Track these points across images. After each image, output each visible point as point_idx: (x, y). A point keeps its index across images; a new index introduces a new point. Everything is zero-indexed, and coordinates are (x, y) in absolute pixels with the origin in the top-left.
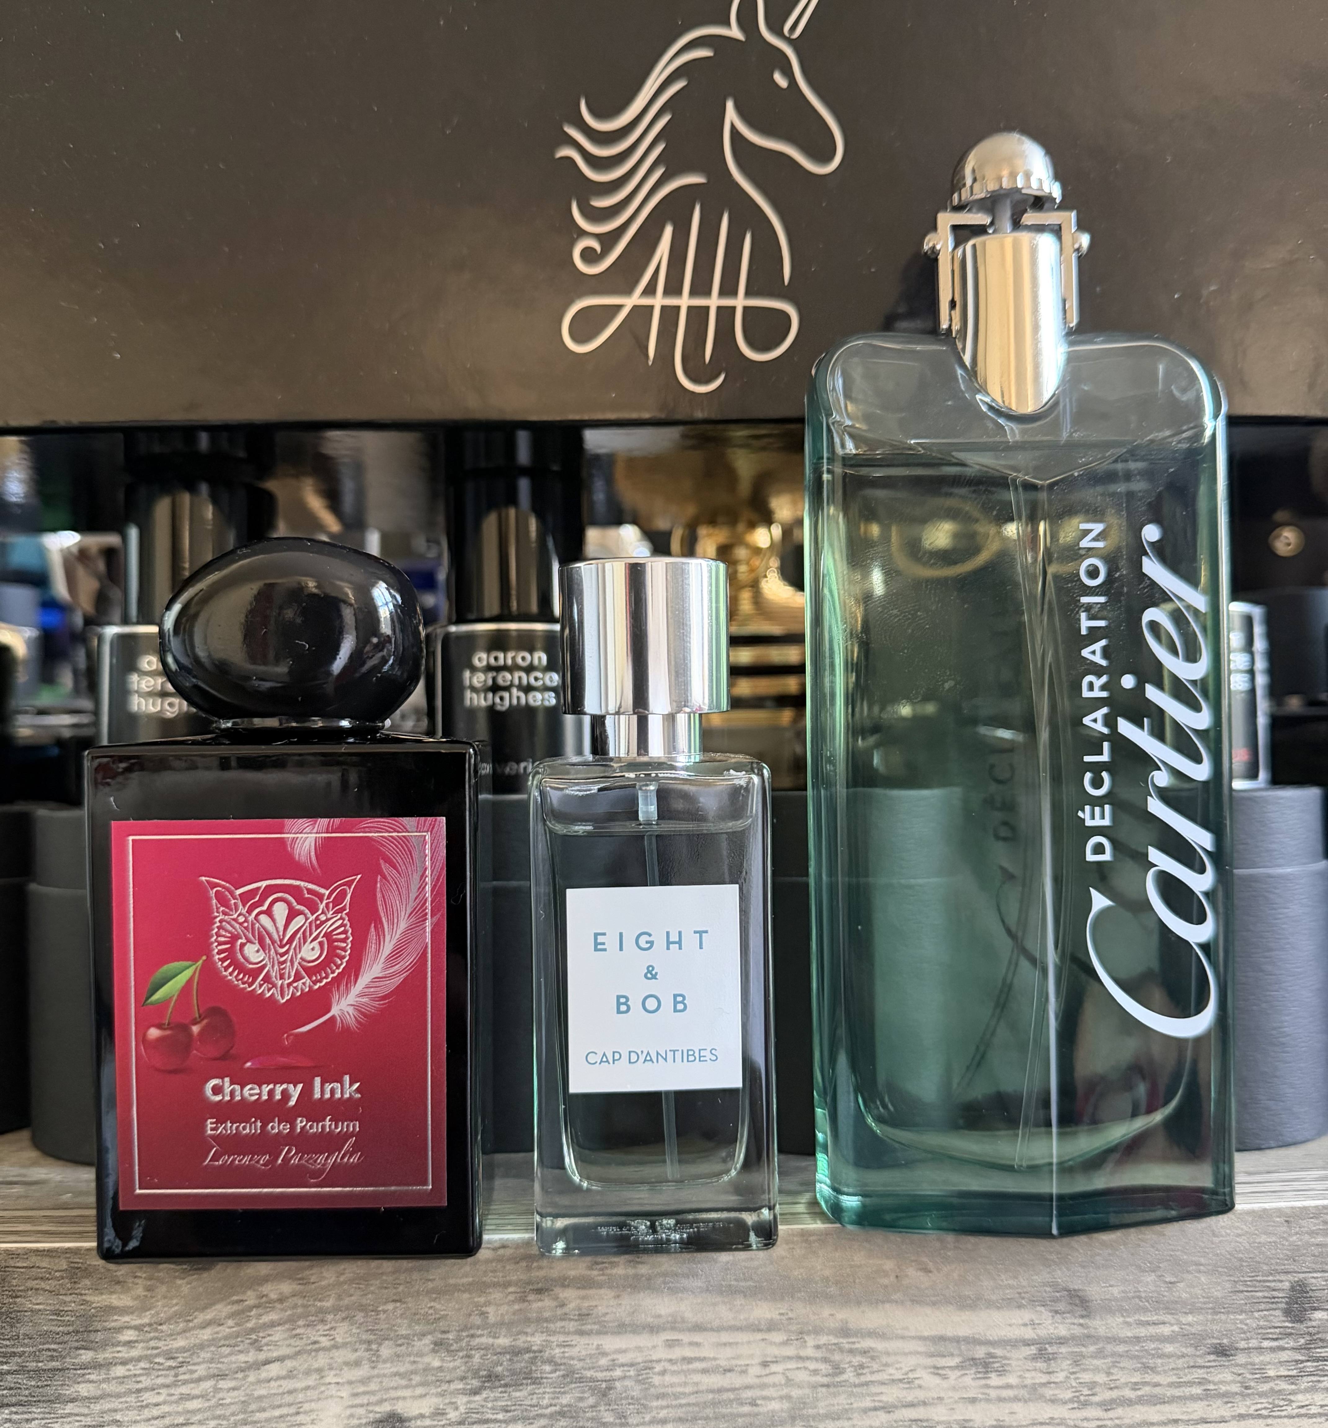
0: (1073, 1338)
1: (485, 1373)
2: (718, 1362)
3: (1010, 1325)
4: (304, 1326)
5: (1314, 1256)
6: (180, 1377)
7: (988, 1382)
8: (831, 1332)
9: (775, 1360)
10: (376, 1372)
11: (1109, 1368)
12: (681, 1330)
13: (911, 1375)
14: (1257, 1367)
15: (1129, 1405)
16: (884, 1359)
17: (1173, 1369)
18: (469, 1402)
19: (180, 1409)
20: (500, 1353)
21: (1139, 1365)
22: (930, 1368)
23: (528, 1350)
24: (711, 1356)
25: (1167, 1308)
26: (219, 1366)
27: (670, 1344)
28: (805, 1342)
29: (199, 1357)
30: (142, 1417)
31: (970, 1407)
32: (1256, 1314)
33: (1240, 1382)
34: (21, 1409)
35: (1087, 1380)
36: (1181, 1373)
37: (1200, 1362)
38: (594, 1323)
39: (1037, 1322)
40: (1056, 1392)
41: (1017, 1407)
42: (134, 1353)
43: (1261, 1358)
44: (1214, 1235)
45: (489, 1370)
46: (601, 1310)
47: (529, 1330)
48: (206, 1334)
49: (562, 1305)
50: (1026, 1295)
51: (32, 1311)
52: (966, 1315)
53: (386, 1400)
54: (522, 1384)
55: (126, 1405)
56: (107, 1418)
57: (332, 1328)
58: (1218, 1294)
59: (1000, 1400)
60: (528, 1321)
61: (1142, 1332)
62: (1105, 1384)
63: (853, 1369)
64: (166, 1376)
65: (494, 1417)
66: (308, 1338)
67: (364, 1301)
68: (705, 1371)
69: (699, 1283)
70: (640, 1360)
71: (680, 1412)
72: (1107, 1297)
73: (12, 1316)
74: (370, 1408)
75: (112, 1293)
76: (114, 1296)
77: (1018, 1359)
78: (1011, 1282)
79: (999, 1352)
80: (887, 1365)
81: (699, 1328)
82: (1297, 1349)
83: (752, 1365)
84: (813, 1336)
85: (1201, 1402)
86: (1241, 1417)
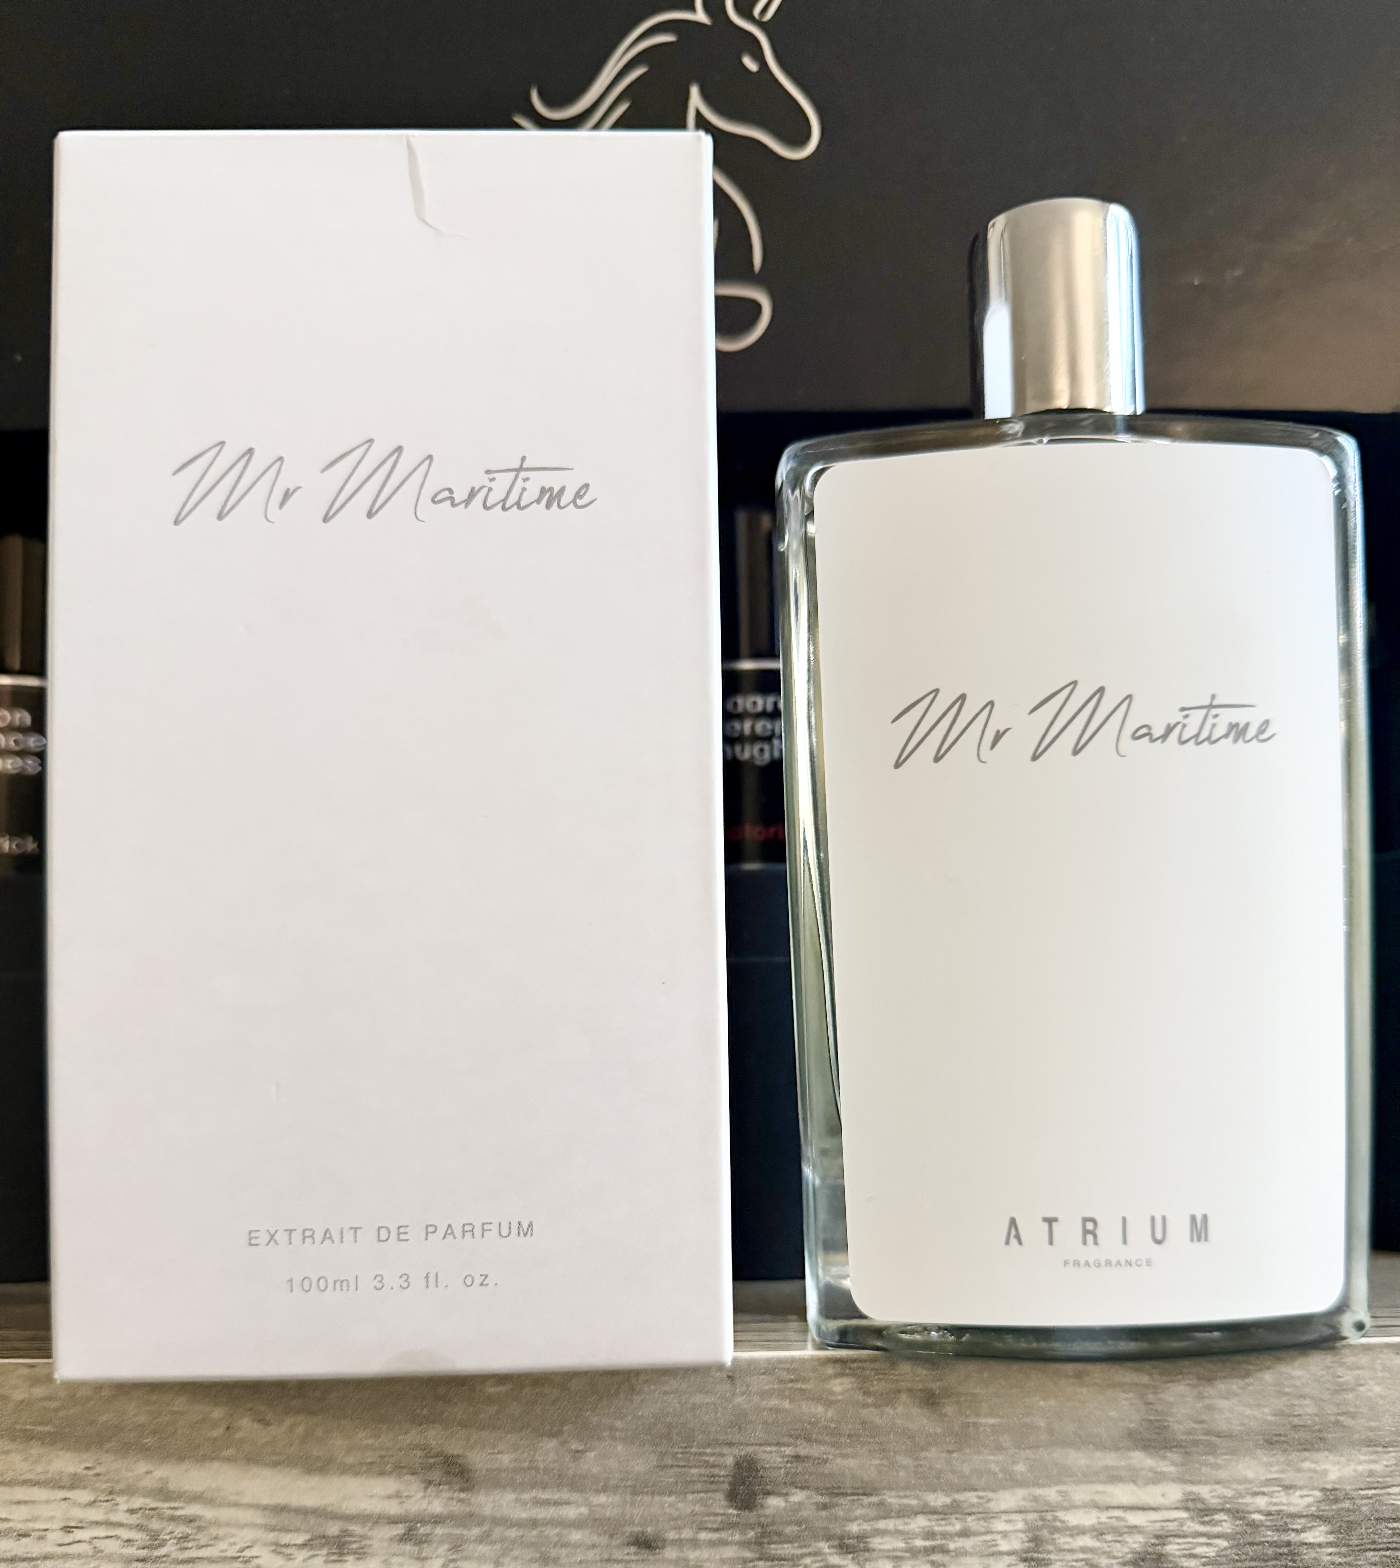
0: (451, 1516)
2: (11, 1524)
3: (371, 1497)
5: (765, 1423)
8: (147, 1493)
9: (80, 1525)
11: (497, 1557)
13: (248, 1553)
16: (213, 1531)
21: (539, 1556)
22: (271, 1544)
25: (574, 1484)
28: (116, 1504)
32: (690, 1497)
37: (617, 1554)
39: (405, 1494)
43: (697, 1553)
50: (392, 1460)
52: (315, 1481)
58: (641, 1469)
63: (175, 1541)
72: (494, 1466)
77: (381, 1540)
78: (370, 1441)
79: (357, 1529)
80: (215, 1538)
82: (745, 1544)
83: (53, 1531)
84: (125, 1498)
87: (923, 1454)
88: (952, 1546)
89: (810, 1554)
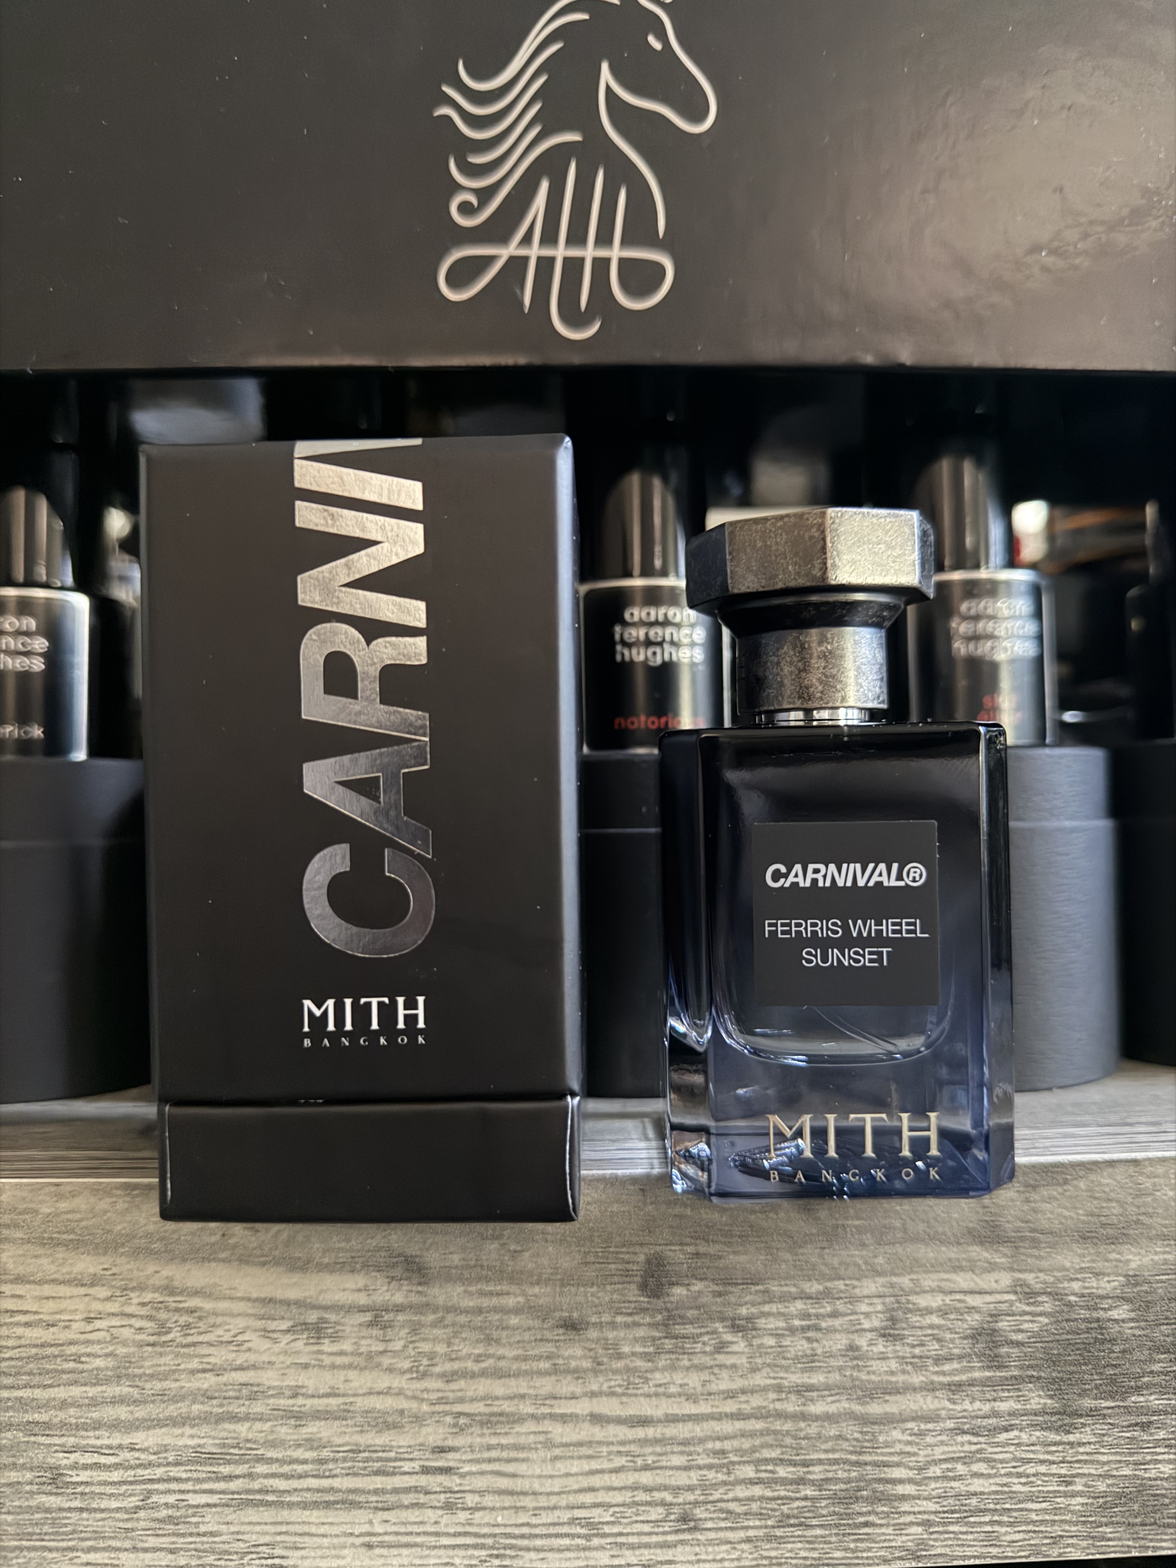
0: (411, 1306)
2: (40, 1316)
3: (343, 1290)
5: (671, 1227)
7: (322, 1348)
8: (156, 1290)
9: (98, 1315)
11: (450, 1339)
13: (240, 1338)
14: (611, 1342)
15: (471, 1378)
16: (211, 1320)
17: (519, 1342)
21: (484, 1337)
22: (260, 1330)
25: (513, 1278)
28: (130, 1298)
31: (303, 1373)
32: (608, 1288)
33: (591, 1358)
35: (426, 1350)
36: (528, 1347)
37: (548, 1335)
39: (373, 1288)
40: (394, 1361)
41: (352, 1374)
43: (615, 1333)
50: (361, 1260)
52: (296, 1277)
58: (568, 1265)
59: (333, 1367)
61: (485, 1302)
62: (447, 1354)
63: (179, 1329)
68: (28, 1325)
72: (447, 1265)
77: (353, 1326)
78: (343, 1245)
79: (332, 1317)
80: (215, 1326)
81: (21, 1280)
82: (654, 1325)
83: (76, 1321)
84: (137, 1294)
85: (548, 1378)
86: (593, 1395)
87: (801, 1251)
88: (824, 1325)
89: (708, 1333)
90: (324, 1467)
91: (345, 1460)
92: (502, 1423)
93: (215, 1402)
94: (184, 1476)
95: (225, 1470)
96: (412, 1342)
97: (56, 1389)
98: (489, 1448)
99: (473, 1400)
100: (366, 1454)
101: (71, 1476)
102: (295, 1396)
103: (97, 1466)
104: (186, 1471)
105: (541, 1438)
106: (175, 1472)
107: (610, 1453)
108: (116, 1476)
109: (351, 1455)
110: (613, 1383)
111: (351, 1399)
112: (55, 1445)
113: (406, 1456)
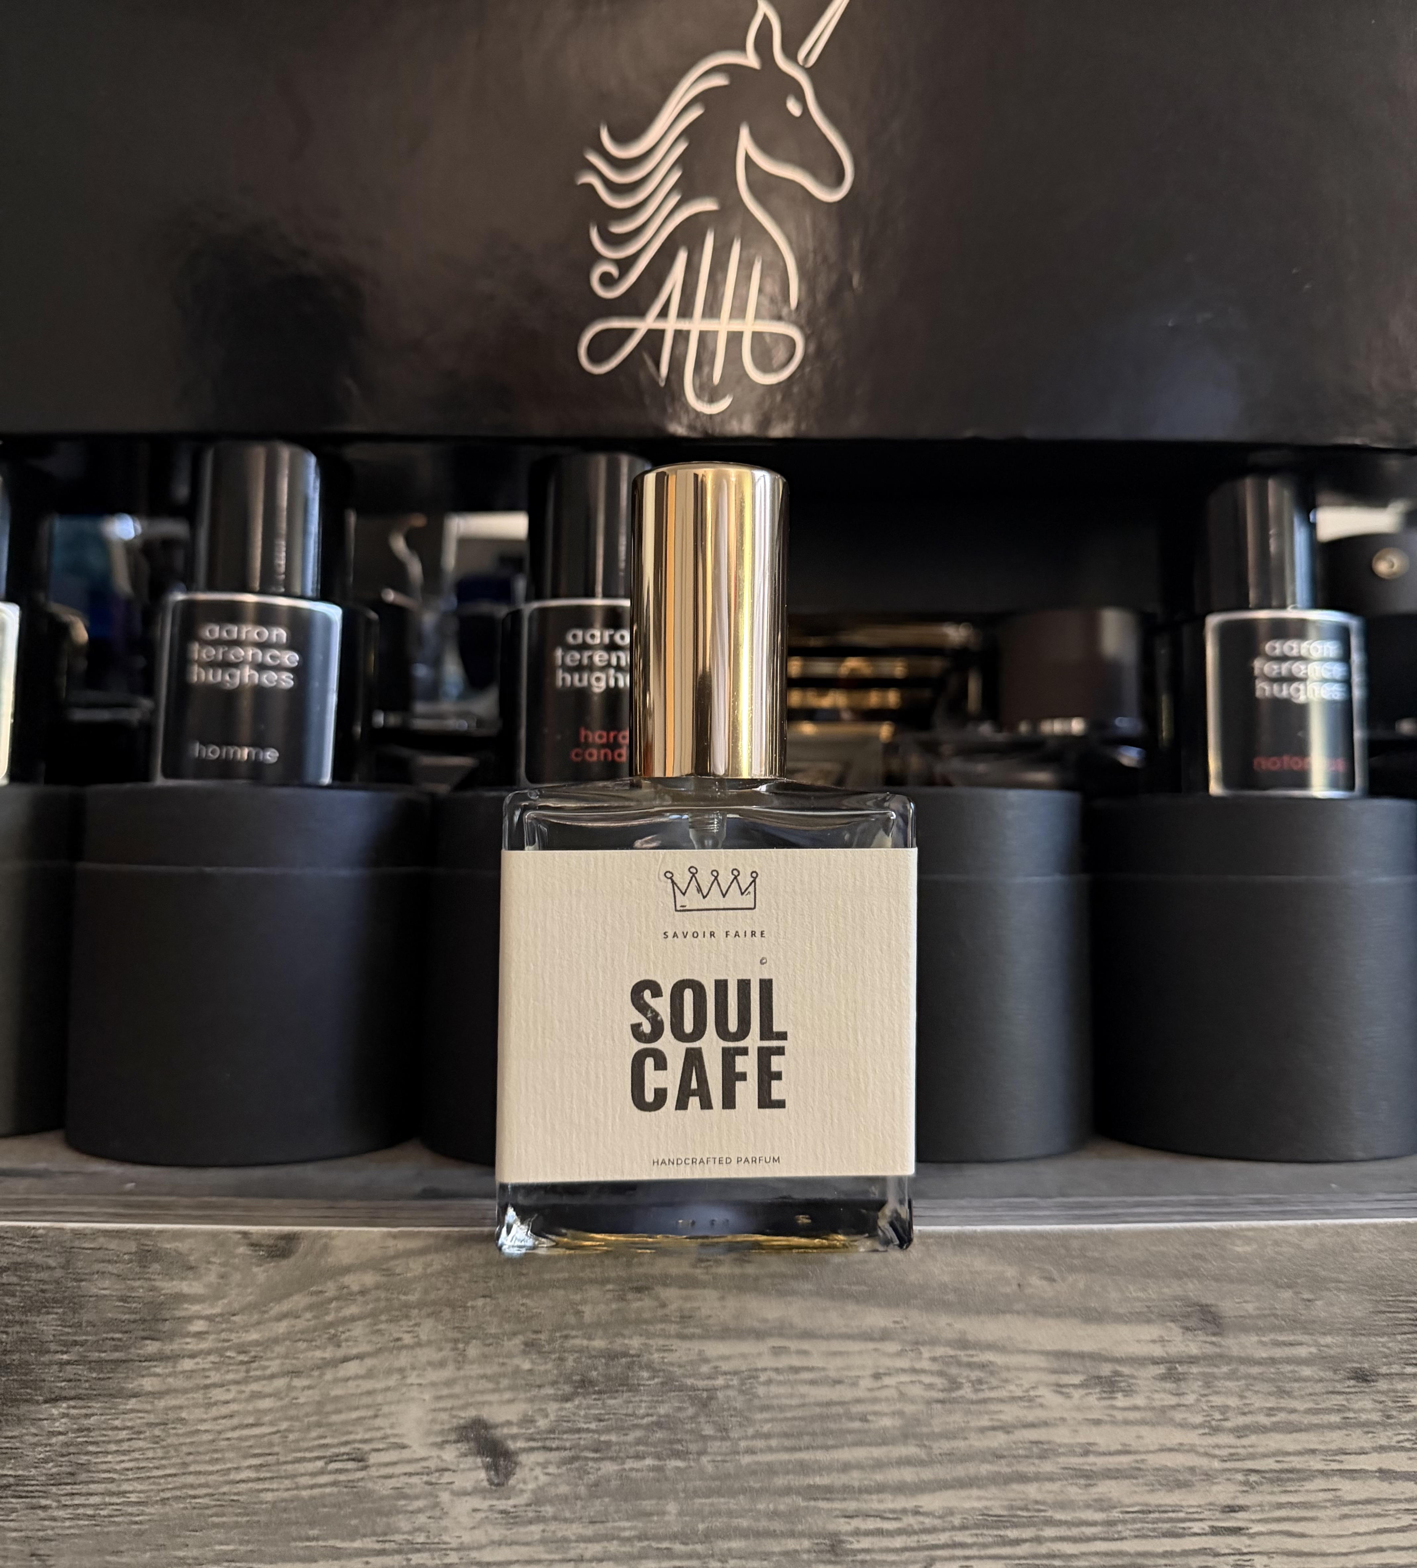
0: (1204, 1357)
1: (576, 1378)
2: (827, 1373)
3: (1138, 1341)
4: (387, 1321)
6: (252, 1373)
7: (1114, 1402)
8: (949, 1343)
9: (887, 1371)
10: (462, 1373)
11: (1243, 1391)
12: (789, 1337)
13: (1032, 1393)
14: (1399, 1394)
15: (1263, 1432)
16: (1005, 1375)
17: (1311, 1394)
18: (561, 1409)
19: (250, 1407)
20: (595, 1357)
21: (1275, 1389)
22: (1051, 1385)
23: (625, 1354)
24: (820, 1365)
25: (1305, 1328)
26: (294, 1361)
27: (777, 1351)
28: (921, 1353)
29: (273, 1352)
30: (210, 1415)
31: (1094, 1430)
32: (1399, 1337)
33: (1381, 1411)
34: (80, 1403)
35: (1219, 1404)
36: (1318, 1399)
37: (1339, 1387)
38: (696, 1327)
39: (1166, 1338)
40: (1185, 1416)
41: (1144, 1431)
42: (204, 1345)
43: (1404, 1385)
44: (1355, 1250)
45: (582, 1375)
46: (704, 1312)
47: (626, 1332)
48: (282, 1327)
49: (663, 1305)
50: (1156, 1310)
51: (97, 1296)
52: (1092, 1329)
53: (471, 1404)
54: (617, 1391)
55: (191, 1402)
56: (172, 1415)
57: (416, 1325)
58: (1359, 1314)
59: (1127, 1423)
60: (625, 1322)
62: (1238, 1408)
63: (970, 1385)
64: (237, 1371)
65: (585, 1426)
66: (391, 1334)
67: (452, 1297)
68: (813, 1382)
69: (808, 1286)
70: (744, 1368)
71: (785, 1427)
72: (1242, 1314)
73: (76, 1301)
74: (454, 1413)
75: (183, 1279)
76: (185, 1283)
77: (1147, 1379)
78: (1138, 1293)
79: (1126, 1370)
80: (1006, 1381)
81: (807, 1335)
83: (863, 1377)
84: (928, 1347)
85: (1339, 1431)
86: (1382, 1449)
90: (1114, 1529)
91: (1134, 1521)
92: (1292, 1480)
93: (1003, 1461)
94: (969, 1540)
95: (1012, 1534)
96: (1205, 1395)
97: (840, 1451)
98: (1280, 1506)
99: (1265, 1456)
100: (1157, 1515)
101: (852, 1543)
102: (1086, 1453)
103: (880, 1532)
104: (972, 1535)
105: (1329, 1495)
106: (961, 1537)
107: (1398, 1510)
108: (898, 1542)
109: (1140, 1515)
110: (1401, 1437)
111: (1143, 1457)
112: (836, 1509)
113: (1196, 1516)
